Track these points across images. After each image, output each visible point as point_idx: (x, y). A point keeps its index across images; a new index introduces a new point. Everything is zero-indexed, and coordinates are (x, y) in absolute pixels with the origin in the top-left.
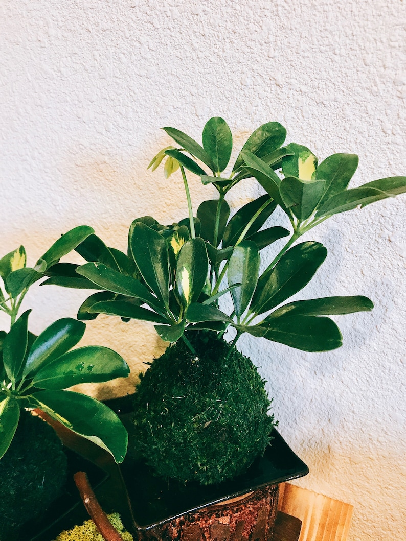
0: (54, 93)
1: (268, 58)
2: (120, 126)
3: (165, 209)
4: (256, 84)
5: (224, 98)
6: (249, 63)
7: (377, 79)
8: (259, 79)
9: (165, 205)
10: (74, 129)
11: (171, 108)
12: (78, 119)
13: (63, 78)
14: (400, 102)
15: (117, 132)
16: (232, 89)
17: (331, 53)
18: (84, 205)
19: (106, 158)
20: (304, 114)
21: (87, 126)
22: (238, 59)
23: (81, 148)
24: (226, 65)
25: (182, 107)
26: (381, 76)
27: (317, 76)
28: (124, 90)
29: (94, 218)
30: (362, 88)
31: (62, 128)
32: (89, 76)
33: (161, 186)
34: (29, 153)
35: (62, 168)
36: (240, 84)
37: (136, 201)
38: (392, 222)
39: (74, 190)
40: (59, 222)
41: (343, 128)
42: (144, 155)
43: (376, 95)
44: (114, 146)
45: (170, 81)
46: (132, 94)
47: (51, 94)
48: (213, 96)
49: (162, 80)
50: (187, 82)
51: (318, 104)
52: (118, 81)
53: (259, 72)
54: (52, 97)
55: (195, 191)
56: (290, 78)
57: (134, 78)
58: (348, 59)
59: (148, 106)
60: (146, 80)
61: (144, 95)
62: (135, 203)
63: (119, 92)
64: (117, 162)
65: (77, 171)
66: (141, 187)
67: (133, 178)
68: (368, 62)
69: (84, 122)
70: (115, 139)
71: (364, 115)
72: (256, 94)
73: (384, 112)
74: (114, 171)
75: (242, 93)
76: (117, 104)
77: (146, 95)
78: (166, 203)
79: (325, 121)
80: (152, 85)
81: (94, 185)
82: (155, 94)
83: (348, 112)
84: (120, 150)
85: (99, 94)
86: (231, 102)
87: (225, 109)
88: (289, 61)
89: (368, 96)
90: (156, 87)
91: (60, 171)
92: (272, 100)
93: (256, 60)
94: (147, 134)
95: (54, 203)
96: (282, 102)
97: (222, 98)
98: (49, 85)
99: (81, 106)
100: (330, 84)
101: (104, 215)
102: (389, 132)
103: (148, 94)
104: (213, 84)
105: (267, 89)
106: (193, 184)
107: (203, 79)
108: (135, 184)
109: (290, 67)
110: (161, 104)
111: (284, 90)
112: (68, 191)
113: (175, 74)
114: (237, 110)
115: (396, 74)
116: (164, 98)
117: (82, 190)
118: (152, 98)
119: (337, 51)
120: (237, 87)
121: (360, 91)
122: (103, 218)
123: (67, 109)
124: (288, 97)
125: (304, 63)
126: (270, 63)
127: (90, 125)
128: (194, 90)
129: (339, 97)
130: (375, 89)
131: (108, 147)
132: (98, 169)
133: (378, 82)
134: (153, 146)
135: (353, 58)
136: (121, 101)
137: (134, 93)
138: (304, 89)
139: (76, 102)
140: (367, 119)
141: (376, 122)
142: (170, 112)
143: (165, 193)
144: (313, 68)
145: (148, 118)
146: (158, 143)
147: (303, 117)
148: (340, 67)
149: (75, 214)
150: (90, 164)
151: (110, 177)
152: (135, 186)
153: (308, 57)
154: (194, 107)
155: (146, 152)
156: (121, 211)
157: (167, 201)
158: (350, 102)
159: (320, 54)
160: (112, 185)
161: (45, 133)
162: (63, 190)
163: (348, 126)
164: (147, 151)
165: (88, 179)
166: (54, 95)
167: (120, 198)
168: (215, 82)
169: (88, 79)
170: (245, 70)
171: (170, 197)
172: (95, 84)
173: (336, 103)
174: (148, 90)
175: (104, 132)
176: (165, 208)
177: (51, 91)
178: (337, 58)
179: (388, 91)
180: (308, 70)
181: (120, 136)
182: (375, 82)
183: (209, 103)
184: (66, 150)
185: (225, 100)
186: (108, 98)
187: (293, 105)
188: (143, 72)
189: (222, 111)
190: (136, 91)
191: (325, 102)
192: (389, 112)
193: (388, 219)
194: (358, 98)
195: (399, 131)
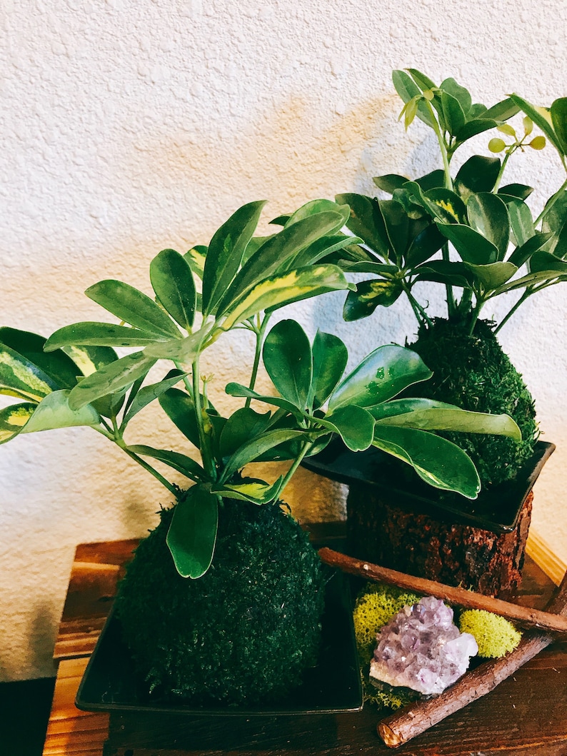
0: (93, 35)
1: (422, 6)
2: (217, 88)
3: (287, 202)
4: (409, 36)
5: (369, 52)
6: (400, 10)
7: (533, 36)
8: (411, 29)
9: (288, 197)
10: (133, 94)
11: (297, 65)
12: (140, 77)
13: (111, 12)
14: (552, 60)
15: (211, 97)
16: (379, 41)
17: (489, 6)
18: (151, 212)
19: (193, 137)
20: (463, 73)
21: (158, 89)
22: (387, 4)
23: (147, 123)
24: (371, 10)
25: (312, 63)
26: (537, 34)
27: (475, 30)
28: (222, 36)
29: (169, 228)
30: (519, 45)
31: (110, 91)
32: (160, 12)
33: (282, 170)
34: (40, 135)
35: (111, 155)
36: (388, 36)
37: (241, 195)
38: (547, 188)
39: (134, 189)
40: (103, 243)
41: (501, 89)
42: (255, 128)
43: (533, 53)
44: (206, 117)
45: (295, 26)
46: (236, 42)
47: (86, 36)
48: (355, 49)
49: (282, 25)
50: (319, 29)
51: (477, 61)
52: (211, 22)
53: (412, 21)
54: (90, 42)
55: (331, 172)
56: (446, 30)
57: (239, 19)
58: (506, 14)
59: (262, 59)
60: (258, 23)
61: (255, 44)
62: (241, 198)
63: (213, 38)
64: (212, 141)
65: (139, 159)
66: (251, 175)
67: (237, 162)
68: (524, 18)
69: (153, 83)
70: (207, 107)
71: (521, 74)
72: (409, 48)
73: (539, 71)
74: (206, 155)
75: (391, 46)
76: (212, 56)
77: (258, 45)
78: (289, 193)
79: (485, 81)
80: (267, 30)
81: (169, 178)
82: (272, 44)
83: (506, 71)
84: (215, 124)
85: (178, 40)
86: (377, 57)
87: (370, 66)
88: (445, 11)
89: (525, 53)
90: (273, 34)
91: (106, 162)
92: (428, 57)
93: (409, 7)
94: (261, 99)
95: (94, 213)
96: (438, 59)
97: (366, 52)
98: (82, 22)
99: (146, 57)
100: (489, 40)
101: (187, 223)
102: (544, 92)
103: (261, 43)
104: (354, 33)
105: (421, 43)
106: (329, 164)
107: (341, 27)
108: (240, 171)
109: (447, 18)
110: (281, 57)
111: (440, 44)
112: (123, 192)
113: (302, 17)
114: (385, 67)
115: (549, 33)
116: (285, 49)
117: (148, 188)
118: (267, 50)
119: (496, 6)
120: (385, 39)
121: (518, 49)
122: (185, 227)
123: (120, 61)
124: (445, 53)
125: (462, 15)
126: (424, 12)
127: (163, 87)
128: (329, 41)
129: (498, 54)
130: (531, 47)
131: (196, 119)
132: (177, 153)
133: (534, 40)
134: (268, 116)
135: (510, 13)
136: (218, 52)
137: (240, 41)
138: (462, 44)
139: (137, 51)
140: (524, 78)
141: (533, 82)
142: (294, 68)
143: (287, 180)
144: (471, 20)
145: (262, 77)
146: (276, 112)
147: (461, 76)
148: (498, 22)
149: (135, 227)
150: (164, 146)
151: (198, 164)
152: (240, 174)
153: (466, 8)
154: (330, 63)
155: (259, 124)
156: (218, 213)
157: (289, 190)
158: (507, 60)
159: (478, 6)
160: (202, 175)
161: (74, 99)
162: (112, 190)
164: (260, 122)
165: (159, 169)
166: (93, 39)
167: (216, 193)
168: (357, 31)
169: (157, 16)
170: (395, 18)
171: (296, 185)
172: (171, 25)
173: (494, 61)
174: (262, 38)
175: (189, 97)
176: (287, 200)
177: (88, 31)
178: (495, 12)
179: (543, 49)
180: (466, 22)
181: (217, 102)
182: (531, 40)
183: (349, 59)
184: (118, 127)
185: (371, 55)
186: (195, 47)
187: (452, 63)
188: (254, 13)
189: (366, 68)
190: (243, 38)
191: (484, 60)
192: (543, 71)
193: (542, 184)
194: (517, 57)
195: (553, 92)
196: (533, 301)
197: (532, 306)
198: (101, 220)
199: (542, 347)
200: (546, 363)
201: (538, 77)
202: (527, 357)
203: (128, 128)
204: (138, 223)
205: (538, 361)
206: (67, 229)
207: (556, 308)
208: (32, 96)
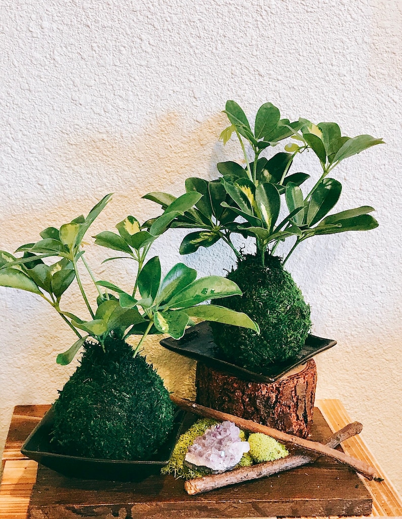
0: (45, 78)
1: (252, 56)
2: (121, 107)
3: (165, 176)
4: (244, 74)
5: (218, 84)
6: (237, 59)
7: (328, 72)
8: (245, 70)
9: (165, 173)
10: (68, 111)
11: (171, 92)
12: (72, 101)
13: (57, 65)
14: (343, 86)
15: (117, 112)
16: (224, 77)
17: (297, 54)
18: (77, 182)
19: (105, 136)
20: (281, 95)
21: (83, 108)
22: (229, 56)
23: (76, 128)
24: (218, 59)
25: (181, 91)
26: (331, 70)
27: (288, 69)
28: (124, 76)
29: (88, 192)
30: (319, 77)
31: (53, 110)
32: (86, 64)
33: (161, 157)
34: (10, 136)
35: (53, 148)
36: (230, 74)
37: (135, 172)
38: (346, 167)
39: (67, 168)
40: (45, 201)
41: (308, 104)
42: (144, 131)
43: (328, 82)
44: (113, 125)
45: (170, 70)
46: (133, 80)
47: (41, 79)
48: (209, 83)
49: (162, 70)
50: (185, 71)
51: (290, 88)
52: (117, 69)
53: (246, 65)
54: (43, 82)
55: (194, 158)
56: (269, 70)
57: (135, 67)
58: (308, 59)
59: (149, 90)
60: (146, 69)
61: (145, 81)
63: (119, 78)
64: (116, 138)
65: (70, 150)
66: (141, 160)
67: (133, 151)
68: (321, 61)
69: (81, 105)
70: (114, 118)
71: (322, 95)
72: (244, 81)
73: (334, 93)
74: (112, 147)
75: (232, 80)
76: (117, 88)
77: (146, 81)
78: (166, 171)
79: (296, 100)
80: (152, 73)
81: (89, 161)
82: (155, 80)
83: (311, 94)
84: (119, 128)
85: (97, 80)
86: (224, 87)
87: (219, 93)
88: (268, 58)
89: (323, 82)
90: (156, 75)
91: (50, 151)
92: (257, 86)
93: (243, 57)
94: (148, 113)
95: (40, 183)
96: (264, 87)
97: (216, 84)
98: (39, 71)
99: (77, 90)
100: (298, 75)
101: (99, 189)
102: (339, 106)
103: (148, 80)
104: (208, 73)
105: (252, 78)
106: (193, 153)
107: (199, 70)
109: (269, 63)
110: (161, 88)
111: (265, 78)
112: (59, 170)
113: (175, 65)
114: (229, 93)
115: (339, 69)
116: (164, 84)
117: (76, 167)
118: (152, 84)
119: (301, 54)
120: (228, 76)
121: (318, 80)
122: (99, 191)
123: (61, 92)
124: (269, 84)
125: (279, 60)
126: (253, 59)
127: (87, 107)
128: (192, 78)
129: (305, 83)
130: (327, 78)
131: (107, 125)
132: (94, 146)
133: (329, 74)
134: (153, 124)
135: (311, 58)
136: (122, 86)
137: (135, 80)
138: (280, 78)
139: (71, 87)
140: (324, 98)
141: (330, 100)
142: (170, 95)
143: (165, 162)
144: (285, 63)
145: (149, 100)
146: (158, 121)
147: (280, 97)
148: (304, 64)
149: (65, 191)
150: (86, 142)
151: (108, 152)
152: (134, 159)
153: (281, 56)
154: (193, 91)
155: (147, 128)
156: (119, 182)
157: (166, 168)
158: (312, 87)
159: (290, 55)
160: (110, 159)
161: (32, 115)
162: (53, 169)
163: (312, 103)
164: (148, 127)
165: (82, 156)
166: (45, 80)
167: (118, 170)
168: (210, 72)
169: (85, 67)
170: (235, 63)
171: (171, 165)
172: (93, 71)
173: (302, 88)
174: (149, 77)
175: (103, 112)
176: (165, 175)
177: (42, 76)
178: (301, 58)
179: (335, 80)
180: (282, 65)
181: (120, 115)
182: (327, 74)
183: (205, 88)
184: (57, 130)
185: (219, 85)
186: (107, 83)
187: (273, 89)
188: (144, 63)
189: (216, 93)
190: (137, 78)
191: (295, 87)
192: (337, 93)
193: (342, 164)
194: (317, 84)
195: (345, 105)
196: (342, 244)
197: (341, 247)
198: (45, 187)
199: (352, 277)
200: (356, 289)
201: (334, 97)
202: (341, 285)
203: (64, 131)
204: (68, 189)
205: (350, 287)
206: (23, 192)
207: (360, 249)
208: (7, 114)
